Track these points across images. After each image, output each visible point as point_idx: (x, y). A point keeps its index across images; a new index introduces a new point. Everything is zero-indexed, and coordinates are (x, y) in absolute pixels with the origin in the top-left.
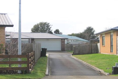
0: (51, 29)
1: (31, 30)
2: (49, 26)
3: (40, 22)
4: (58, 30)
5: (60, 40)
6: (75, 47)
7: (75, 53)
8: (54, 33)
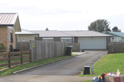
0: (109, 27)
1: (88, 28)
2: (107, 23)
3: (97, 20)
4: (116, 27)
5: (106, 38)
6: (110, 45)
7: (110, 51)
8: (112, 31)
